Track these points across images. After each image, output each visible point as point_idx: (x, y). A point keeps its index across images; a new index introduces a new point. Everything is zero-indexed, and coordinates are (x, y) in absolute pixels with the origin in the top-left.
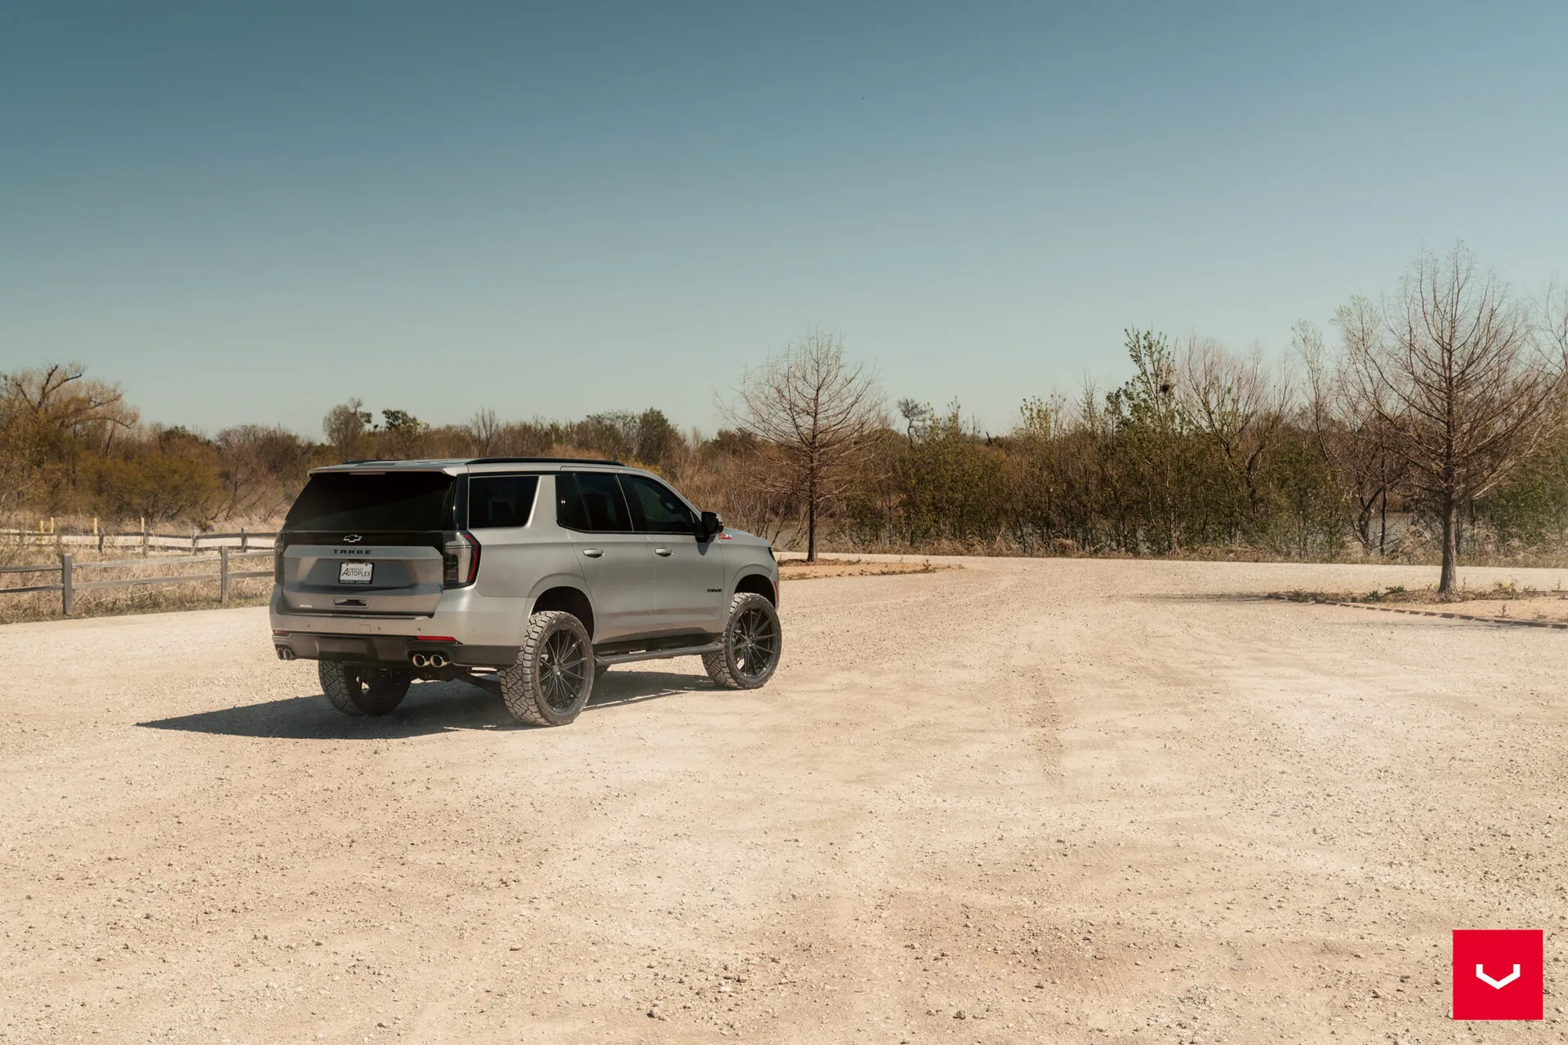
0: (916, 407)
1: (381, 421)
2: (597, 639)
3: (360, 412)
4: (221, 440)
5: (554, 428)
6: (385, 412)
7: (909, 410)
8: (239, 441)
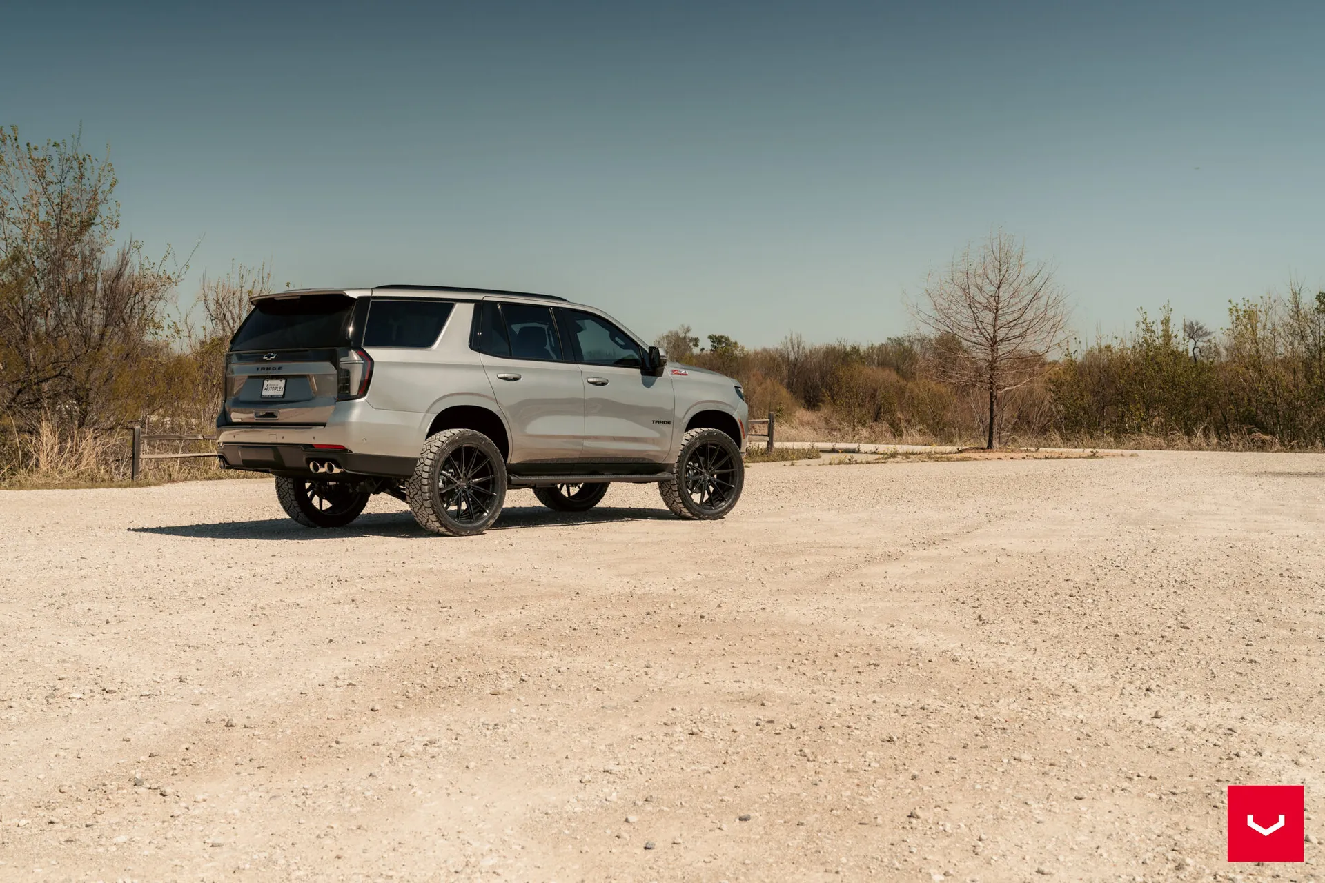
0: (1201, 328)
1: (707, 345)
2: (514, 458)
3: (689, 337)
5: (855, 350)
6: (710, 337)
7: (1194, 331)
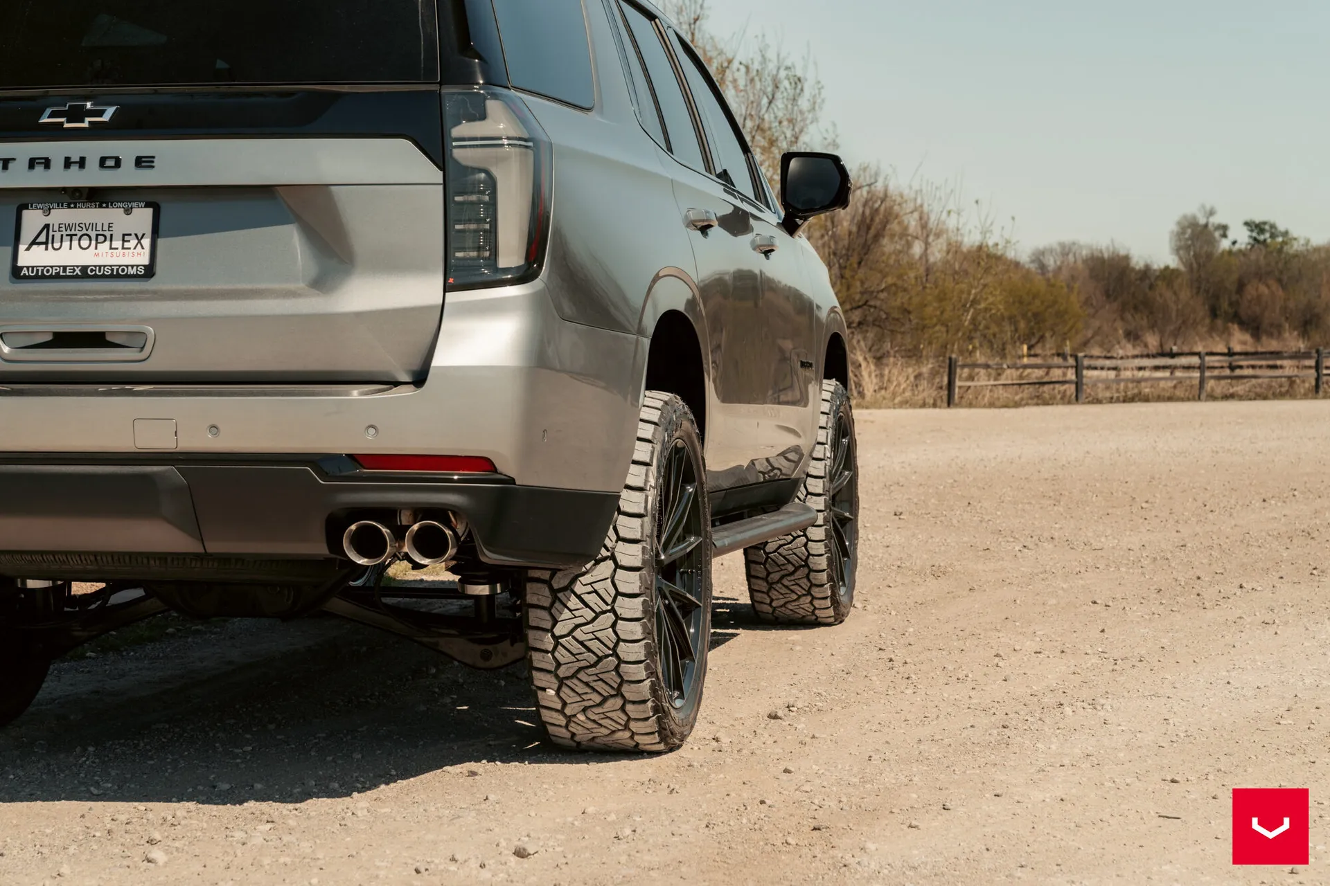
1: (1241, 235)
3: (1213, 224)
4: (1032, 261)
6: (1246, 224)
8: (1055, 262)
